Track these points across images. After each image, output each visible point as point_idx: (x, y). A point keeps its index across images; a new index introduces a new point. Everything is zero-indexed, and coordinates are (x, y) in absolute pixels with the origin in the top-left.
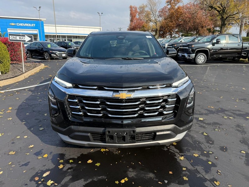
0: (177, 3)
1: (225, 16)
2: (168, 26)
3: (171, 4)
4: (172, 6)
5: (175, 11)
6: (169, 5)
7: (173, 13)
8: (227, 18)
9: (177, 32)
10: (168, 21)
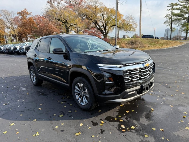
0: (27, 15)
1: (68, 26)
2: (24, 32)
3: (22, 15)
4: (23, 17)
5: (27, 21)
6: (20, 15)
7: (26, 22)
8: (69, 27)
9: (31, 37)
10: (23, 28)
